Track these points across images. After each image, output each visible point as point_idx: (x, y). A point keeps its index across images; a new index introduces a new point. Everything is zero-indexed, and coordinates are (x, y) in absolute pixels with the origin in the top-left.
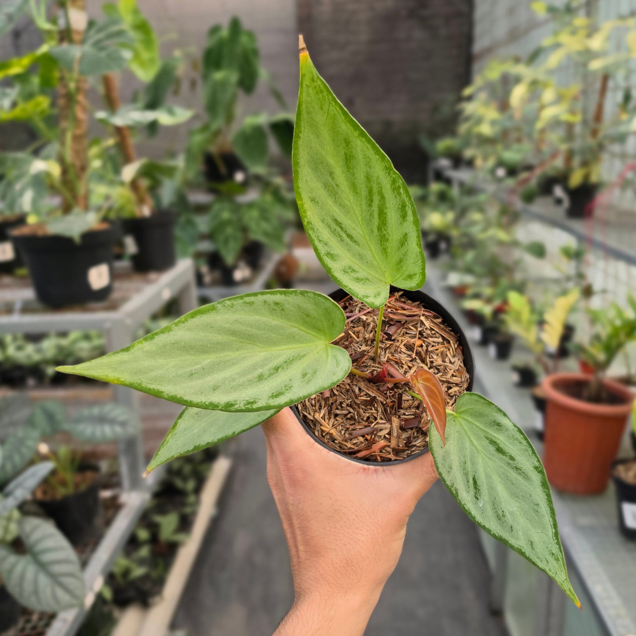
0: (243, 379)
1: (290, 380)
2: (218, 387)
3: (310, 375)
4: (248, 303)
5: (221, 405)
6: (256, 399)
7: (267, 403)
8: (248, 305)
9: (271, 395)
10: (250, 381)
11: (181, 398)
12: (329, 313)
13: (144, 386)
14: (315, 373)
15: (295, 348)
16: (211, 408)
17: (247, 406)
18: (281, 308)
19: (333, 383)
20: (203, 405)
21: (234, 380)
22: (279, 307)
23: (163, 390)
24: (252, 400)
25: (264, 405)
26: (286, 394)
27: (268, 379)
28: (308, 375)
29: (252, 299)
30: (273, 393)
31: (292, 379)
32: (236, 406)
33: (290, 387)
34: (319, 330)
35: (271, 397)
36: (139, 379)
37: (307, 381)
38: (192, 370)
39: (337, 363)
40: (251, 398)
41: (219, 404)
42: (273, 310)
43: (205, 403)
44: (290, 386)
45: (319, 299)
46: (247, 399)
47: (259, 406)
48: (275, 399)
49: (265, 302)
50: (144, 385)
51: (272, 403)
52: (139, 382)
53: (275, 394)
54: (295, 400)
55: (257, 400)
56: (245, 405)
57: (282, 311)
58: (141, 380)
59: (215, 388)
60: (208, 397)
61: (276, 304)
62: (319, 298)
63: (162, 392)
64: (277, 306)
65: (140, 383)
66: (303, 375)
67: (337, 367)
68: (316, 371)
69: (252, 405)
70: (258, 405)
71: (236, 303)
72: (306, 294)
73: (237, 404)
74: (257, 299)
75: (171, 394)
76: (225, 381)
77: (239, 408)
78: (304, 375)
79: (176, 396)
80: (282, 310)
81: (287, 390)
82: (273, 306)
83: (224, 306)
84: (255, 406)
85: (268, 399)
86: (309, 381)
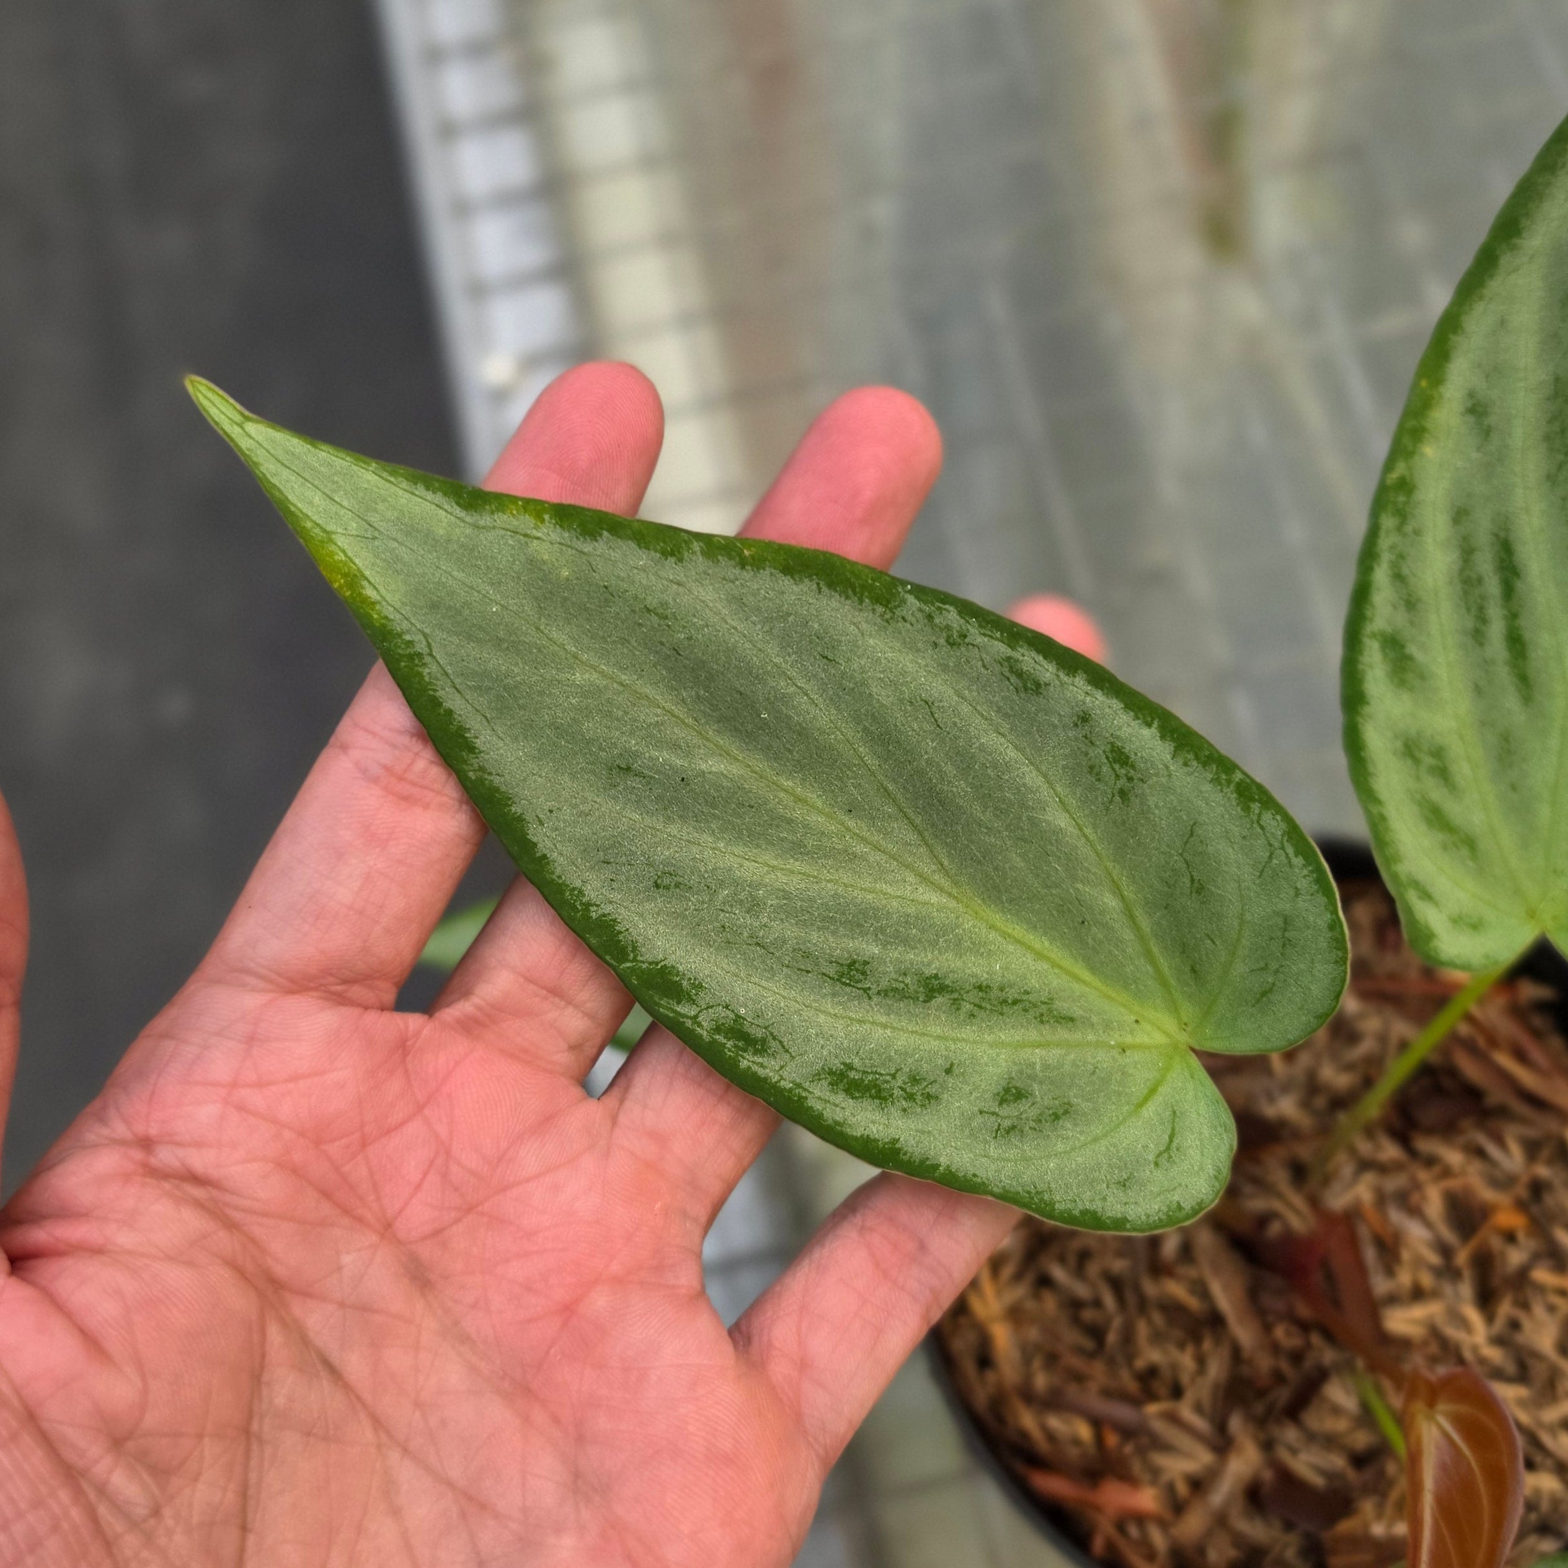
0: (791, 931)
1: (948, 1071)
2: (677, 885)
3: (1033, 1113)
4: (1020, 674)
5: (635, 960)
6: (774, 1038)
7: (799, 1086)
8: (1013, 679)
9: (836, 1064)
10: (807, 955)
11: (520, 819)
12: (1286, 943)
13: (427, 679)
14: (1056, 1117)
15: (1054, 965)
16: (593, 941)
17: (720, 1038)
18: (1122, 782)
19: (1094, 1214)
20: (573, 907)
21: (754, 906)
22: (1117, 776)
23: (478, 743)
24: (759, 1033)
25: (786, 1085)
26: (895, 1112)
27: (875, 999)
28: (1024, 1105)
29: (1047, 671)
30: (850, 1067)
31: (956, 1071)
32: (684, 1009)
33: (929, 1097)
34: (1193, 970)
35: (831, 1073)
36: (425, 635)
37: (1007, 1123)
38: (636, 755)
39: (1168, 1148)
40: (760, 1022)
41: (635, 949)
42: (1091, 768)
43: (588, 905)
44: (932, 1090)
45: (1290, 865)
46: (742, 1011)
47: (761, 1072)
48: (840, 1098)
49: (1084, 718)
50: (429, 670)
51: (819, 1098)
52: (421, 647)
53: (852, 1074)
54: (906, 1158)
55: (774, 1044)
56: (718, 1030)
57: (1117, 798)
58: (429, 646)
59: (667, 881)
60: (616, 896)
61: (1119, 757)
62: (1298, 861)
63: (471, 749)
64: (1117, 766)
65: (420, 655)
66: (1007, 1090)
67: (1156, 1164)
68: (1066, 1112)
69: (745, 1051)
70: (762, 1065)
71: (980, 640)
72: (1255, 807)
73: (694, 1002)
74: (1062, 684)
75: (497, 780)
76: (721, 884)
77: (689, 1023)
78: (1011, 1094)
79: (507, 800)
80: (1123, 793)
81: (910, 1097)
82: (1098, 753)
83: (930, 617)
84: (747, 1061)
85: (817, 1077)
86: (1013, 1127)
